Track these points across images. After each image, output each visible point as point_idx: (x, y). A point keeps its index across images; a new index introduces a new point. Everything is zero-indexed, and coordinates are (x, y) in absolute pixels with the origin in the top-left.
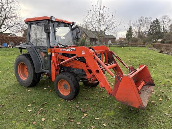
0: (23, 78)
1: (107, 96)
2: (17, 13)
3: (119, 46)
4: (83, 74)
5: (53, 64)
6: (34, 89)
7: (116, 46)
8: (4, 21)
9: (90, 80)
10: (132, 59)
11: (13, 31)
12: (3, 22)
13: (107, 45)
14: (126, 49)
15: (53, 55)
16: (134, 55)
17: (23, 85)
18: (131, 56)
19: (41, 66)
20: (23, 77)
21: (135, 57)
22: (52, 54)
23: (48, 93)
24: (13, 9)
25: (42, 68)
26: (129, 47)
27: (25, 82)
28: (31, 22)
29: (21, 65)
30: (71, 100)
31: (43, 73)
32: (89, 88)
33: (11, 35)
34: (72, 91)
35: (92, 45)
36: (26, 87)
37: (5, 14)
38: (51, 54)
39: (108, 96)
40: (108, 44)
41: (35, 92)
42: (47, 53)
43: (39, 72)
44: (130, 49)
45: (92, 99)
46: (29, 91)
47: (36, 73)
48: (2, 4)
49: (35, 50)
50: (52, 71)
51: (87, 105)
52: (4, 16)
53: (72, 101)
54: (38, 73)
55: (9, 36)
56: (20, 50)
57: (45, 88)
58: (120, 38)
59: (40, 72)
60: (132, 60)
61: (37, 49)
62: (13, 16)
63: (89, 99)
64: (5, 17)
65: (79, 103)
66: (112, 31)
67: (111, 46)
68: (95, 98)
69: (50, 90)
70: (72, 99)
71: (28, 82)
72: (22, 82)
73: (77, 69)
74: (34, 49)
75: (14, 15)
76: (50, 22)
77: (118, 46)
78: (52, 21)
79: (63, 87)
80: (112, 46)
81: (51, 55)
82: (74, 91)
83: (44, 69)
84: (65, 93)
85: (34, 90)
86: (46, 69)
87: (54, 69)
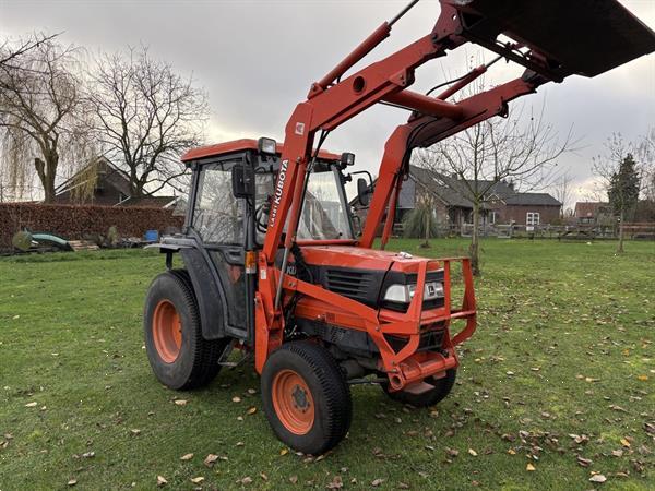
0: (166, 355)
1: (471, 451)
2: (198, 131)
3: (575, 238)
4: (370, 352)
5: (260, 308)
6: (196, 400)
7: (559, 238)
8: (157, 159)
9: (397, 380)
10: (624, 293)
11: (180, 190)
12: (153, 161)
13: (523, 234)
14: (604, 248)
15: (263, 275)
16: (638, 275)
17: (164, 380)
18: (625, 281)
19: (225, 313)
20: (166, 352)
21: (640, 287)
22: (258, 270)
23: (240, 418)
24: (188, 117)
25: (226, 323)
26: (618, 243)
27: (169, 369)
28: (201, 162)
29: (163, 310)
30: (316, 455)
31: (229, 340)
32: (405, 410)
33: (173, 202)
34: (322, 419)
35: (459, 234)
36: (172, 389)
37: (162, 136)
38: (254, 272)
39: (475, 454)
40: (528, 228)
41: (196, 410)
42: (242, 267)
43: (214, 337)
44: (621, 250)
45: (404, 459)
46: (180, 406)
47: (205, 340)
48: (154, 105)
49: (207, 257)
50: (258, 334)
51: (376, 482)
52: (158, 143)
53: (319, 458)
54: (214, 341)
55: (167, 206)
56: (165, 256)
57: (237, 400)
58: (580, 206)
59: (220, 336)
60: (625, 298)
61: (212, 253)
62: (184, 141)
63: (390, 459)
64: (161, 145)
65: (344, 470)
66: (533, 180)
67: (537, 238)
68: (420, 454)
69: (251, 408)
70: (323, 452)
71: (179, 370)
72: (161, 369)
73: (349, 332)
74: (205, 252)
75: (186, 137)
76: (260, 158)
77: (569, 238)
78: (265, 155)
79: (292, 399)
80: (543, 238)
81: (256, 276)
82: (327, 422)
83: (232, 326)
84: (298, 424)
85: (198, 403)
86: (238, 328)
87: (265, 327)
